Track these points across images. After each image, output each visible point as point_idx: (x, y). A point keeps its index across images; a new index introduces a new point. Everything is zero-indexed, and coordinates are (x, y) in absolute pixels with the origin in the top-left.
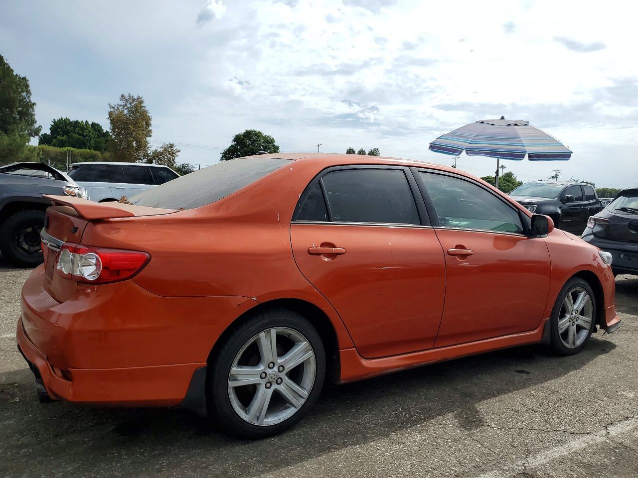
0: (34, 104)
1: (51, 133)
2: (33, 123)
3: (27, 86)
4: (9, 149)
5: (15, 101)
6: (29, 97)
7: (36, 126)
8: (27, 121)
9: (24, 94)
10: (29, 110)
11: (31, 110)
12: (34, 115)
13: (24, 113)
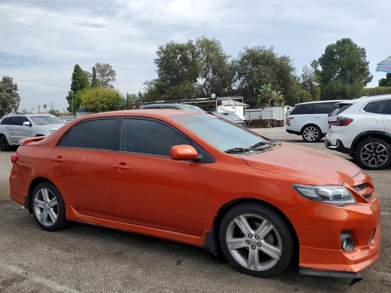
0: (368, 63)
1: (387, 78)
2: (368, 74)
3: (364, 53)
4: (351, 93)
5: (356, 64)
6: (365, 59)
7: (370, 76)
8: (364, 74)
9: (362, 58)
10: (365, 67)
11: (366, 67)
12: (368, 69)
13: (363, 70)
